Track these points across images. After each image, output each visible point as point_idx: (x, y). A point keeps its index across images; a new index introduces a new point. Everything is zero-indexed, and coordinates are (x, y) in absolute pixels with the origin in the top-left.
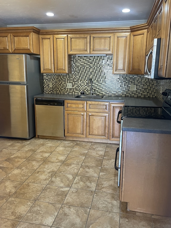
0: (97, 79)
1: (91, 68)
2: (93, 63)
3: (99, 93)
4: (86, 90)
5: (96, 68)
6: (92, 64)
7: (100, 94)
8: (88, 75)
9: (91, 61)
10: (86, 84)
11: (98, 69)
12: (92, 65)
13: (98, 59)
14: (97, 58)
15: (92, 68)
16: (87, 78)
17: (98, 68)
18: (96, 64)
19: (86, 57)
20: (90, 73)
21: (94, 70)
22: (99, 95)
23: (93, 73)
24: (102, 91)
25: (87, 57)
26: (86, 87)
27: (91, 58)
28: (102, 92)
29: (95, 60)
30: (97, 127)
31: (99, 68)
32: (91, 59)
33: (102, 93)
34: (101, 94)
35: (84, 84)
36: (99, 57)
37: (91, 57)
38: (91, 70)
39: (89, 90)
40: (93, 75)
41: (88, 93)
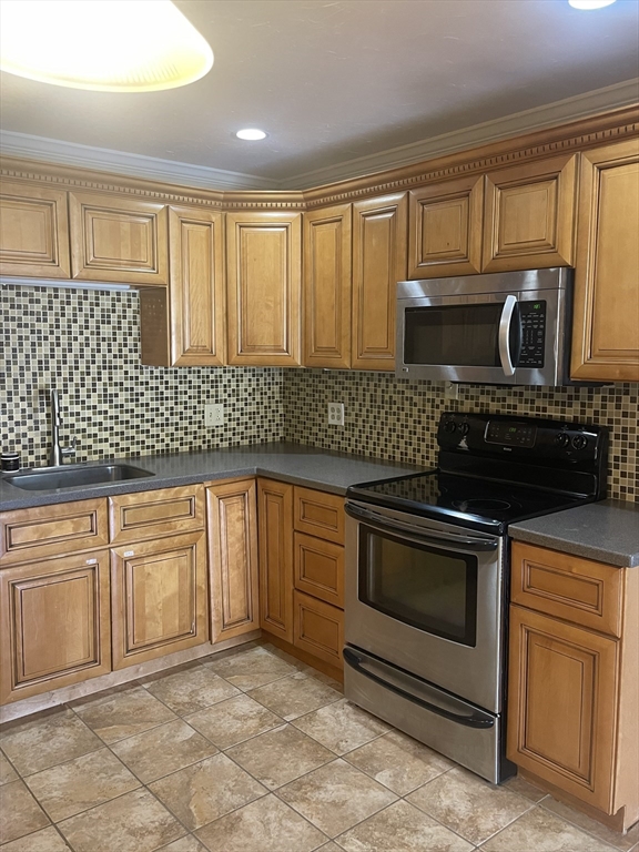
0: (72, 390)
1: (39, 338)
2: (51, 319)
3: (84, 453)
4: (24, 447)
5: (64, 340)
6: (45, 320)
7: (89, 453)
8: (28, 376)
9: (36, 308)
10: (18, 417)
11: (76, 346)
12: (44, 327)
13: (74, 301)
14: (68, 297)
15: (46, 338)
16: (22, 388)
17: (76, 339)
18: (63, 322)
19: (11, 287)
20: (40, 362)
21: (58, 352)
22: (85, 458)
23: (53, 364)
24: (101, 441)
25: (18, 287)
26: (22, 429)
27: (38, 295)
28: (99, 446)
29: (56, 304)
30: (160, 607)
31: (81, 339)
32: (38, 301)
33: (101, 451)
34: (95, 452)
35: (11, 418)
36: (74, 291)
37: (37, 289)
38: (44, 350)
39: (37, 446)
40: (53, 374)
41: (31, 459)
